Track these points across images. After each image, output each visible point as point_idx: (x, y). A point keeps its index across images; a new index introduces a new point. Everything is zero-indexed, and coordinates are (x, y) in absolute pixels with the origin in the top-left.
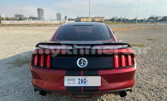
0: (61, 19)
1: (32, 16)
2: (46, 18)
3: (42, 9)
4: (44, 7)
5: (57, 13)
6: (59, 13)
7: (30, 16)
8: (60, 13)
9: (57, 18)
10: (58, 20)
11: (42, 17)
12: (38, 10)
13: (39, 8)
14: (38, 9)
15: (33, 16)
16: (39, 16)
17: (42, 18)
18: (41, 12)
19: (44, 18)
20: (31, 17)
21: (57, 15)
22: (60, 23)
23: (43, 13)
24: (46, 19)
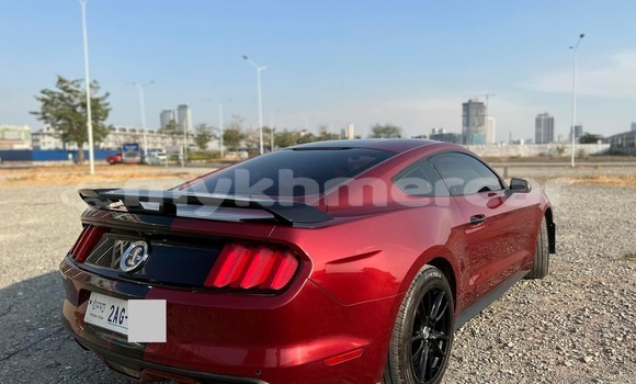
0: (556, 139)
1: (441, 130)
2: (492, 137)
3: (482, 104)
4: (487, 97)
5: (539, 115)
6: (546, 114)
7: (434, 130)
8: (550, 116)
9: (538, 135)
10: (538, 142)
11: (477, 132)
12: (467, 106)
13: (470, 101)
14: (464, 105)
15: (444, 132)
16: (468, 131)
17: (476, 135)
18: (477, 115)
19: (485, 136)
20: (437, 132)
21: (538, 121)
22: (541, 155)
23: (483, 116)
24: (493, 141)
